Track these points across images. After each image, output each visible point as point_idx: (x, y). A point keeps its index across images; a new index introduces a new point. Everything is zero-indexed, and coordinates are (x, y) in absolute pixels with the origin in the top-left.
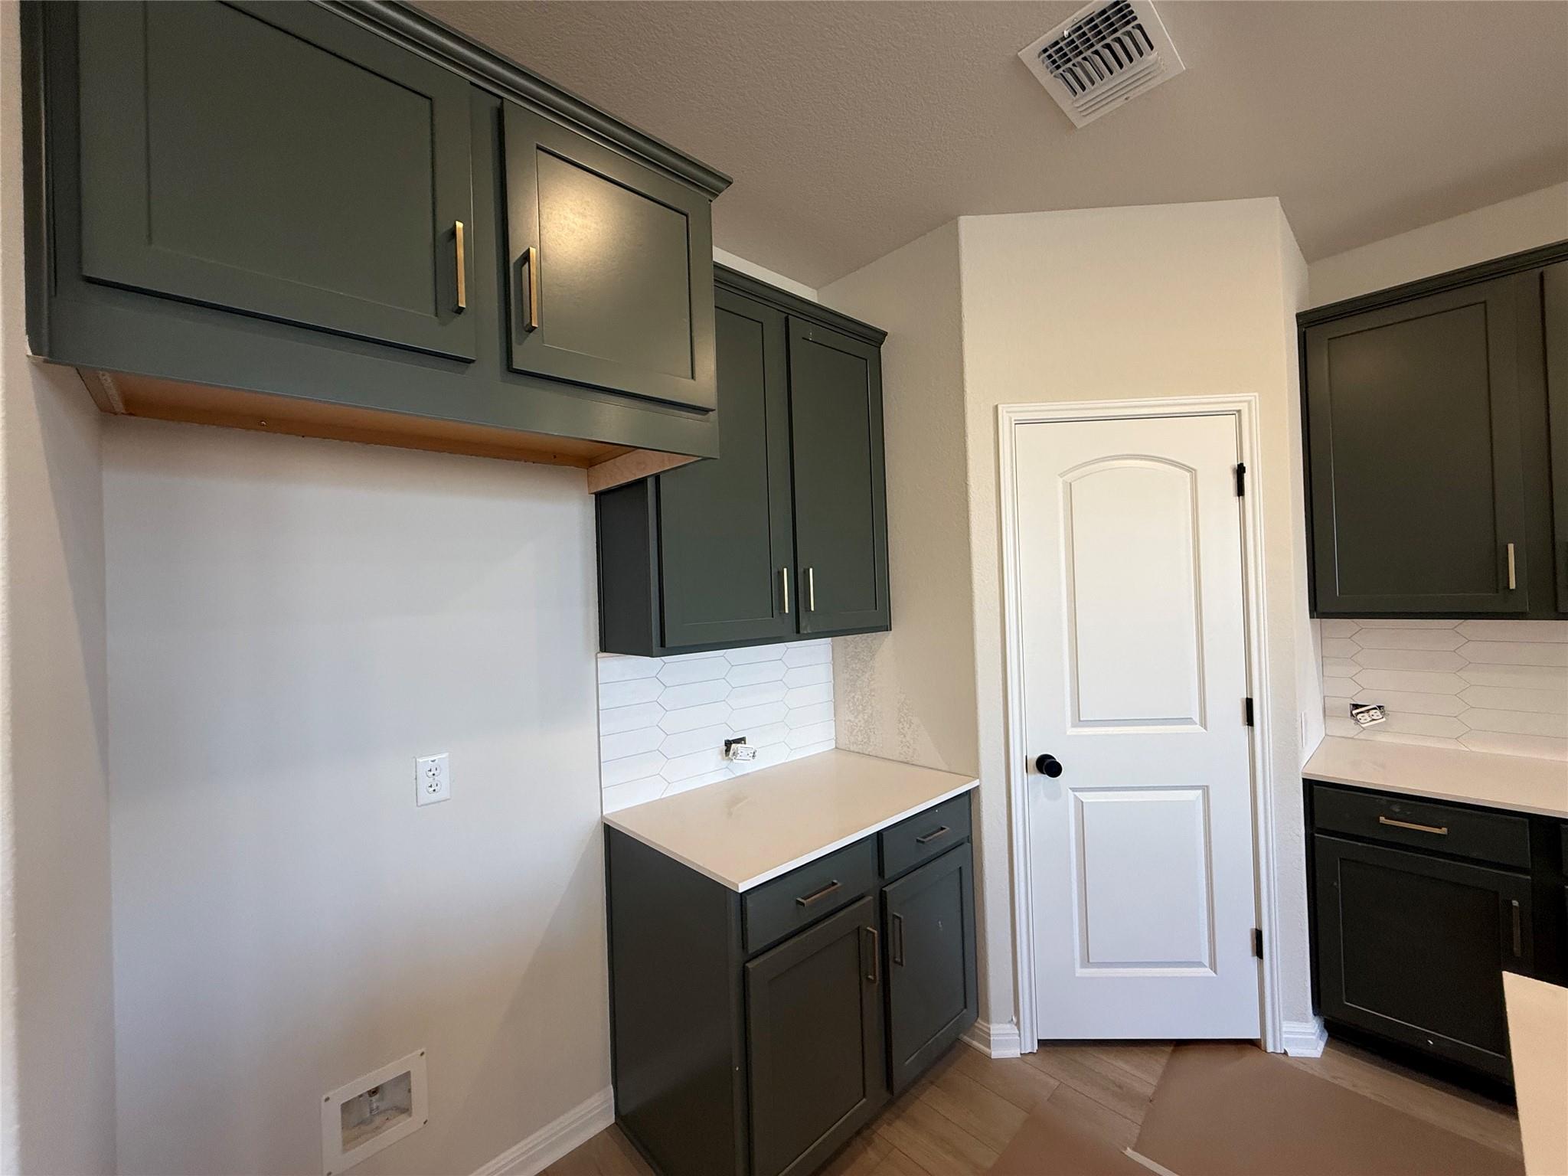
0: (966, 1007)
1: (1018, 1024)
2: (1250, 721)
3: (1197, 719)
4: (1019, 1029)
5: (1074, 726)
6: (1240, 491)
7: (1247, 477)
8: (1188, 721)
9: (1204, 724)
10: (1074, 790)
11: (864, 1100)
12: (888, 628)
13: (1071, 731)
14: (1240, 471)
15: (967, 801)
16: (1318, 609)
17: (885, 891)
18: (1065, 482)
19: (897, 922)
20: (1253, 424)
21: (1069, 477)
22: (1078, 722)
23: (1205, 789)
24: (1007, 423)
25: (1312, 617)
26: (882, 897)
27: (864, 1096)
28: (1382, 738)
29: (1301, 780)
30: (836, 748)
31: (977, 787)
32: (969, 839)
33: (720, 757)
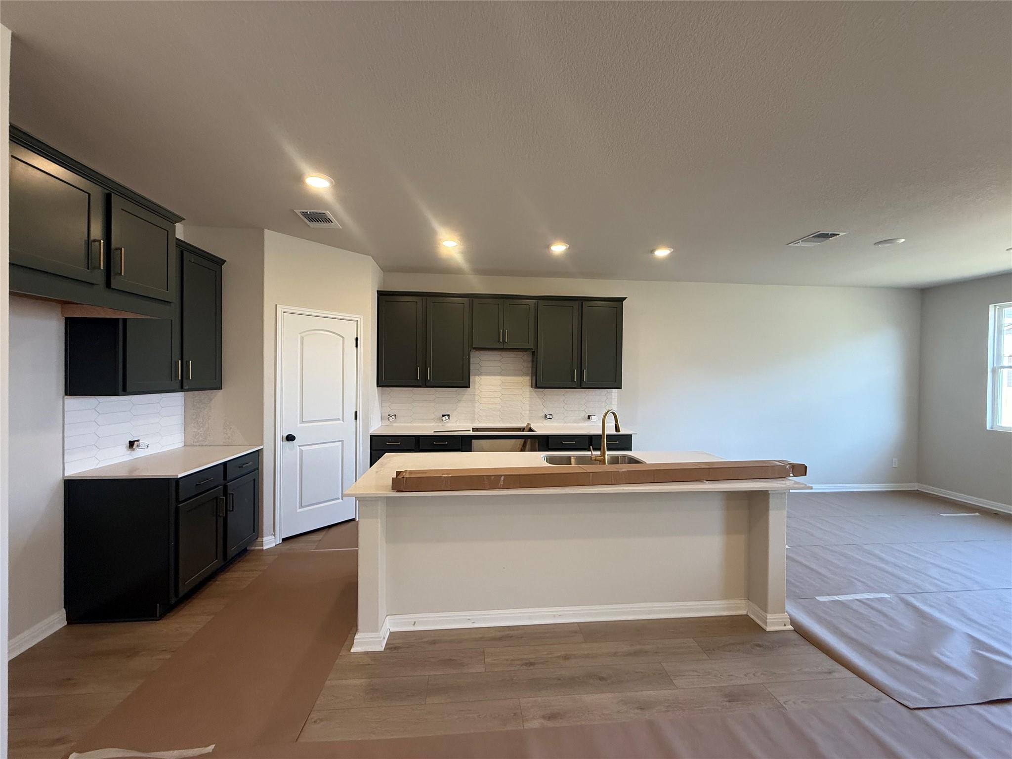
0: (254, 532)
1: (274, 535)
2: (356, 419)
3: (341, 419)
4: (275, 537)
5: (300, 423)
6: (357, 346)
7: (359, 341)
8: (339, 419)
9: (343, 421)
10: (299, 446)
11: (217, 560)
12: (220, 388)
13: (299, 425)
14: (357, 339)
15: (258, 454)
16: (379, 385)
17: (227, 485)
18: (301, 336)
19: (231, 496)
20: (361, 325)
21: (303, 335)
22: (302, 422)
23: (342, 441)
24: (280, 311)
25: (377, 387)
26: (225, 488)
27: (217, 559)
28: (395, 424)
29: (369, 436)
30: (185, 446)
31: (262, 449)
32: (258, 469)
33: (126, 449)
